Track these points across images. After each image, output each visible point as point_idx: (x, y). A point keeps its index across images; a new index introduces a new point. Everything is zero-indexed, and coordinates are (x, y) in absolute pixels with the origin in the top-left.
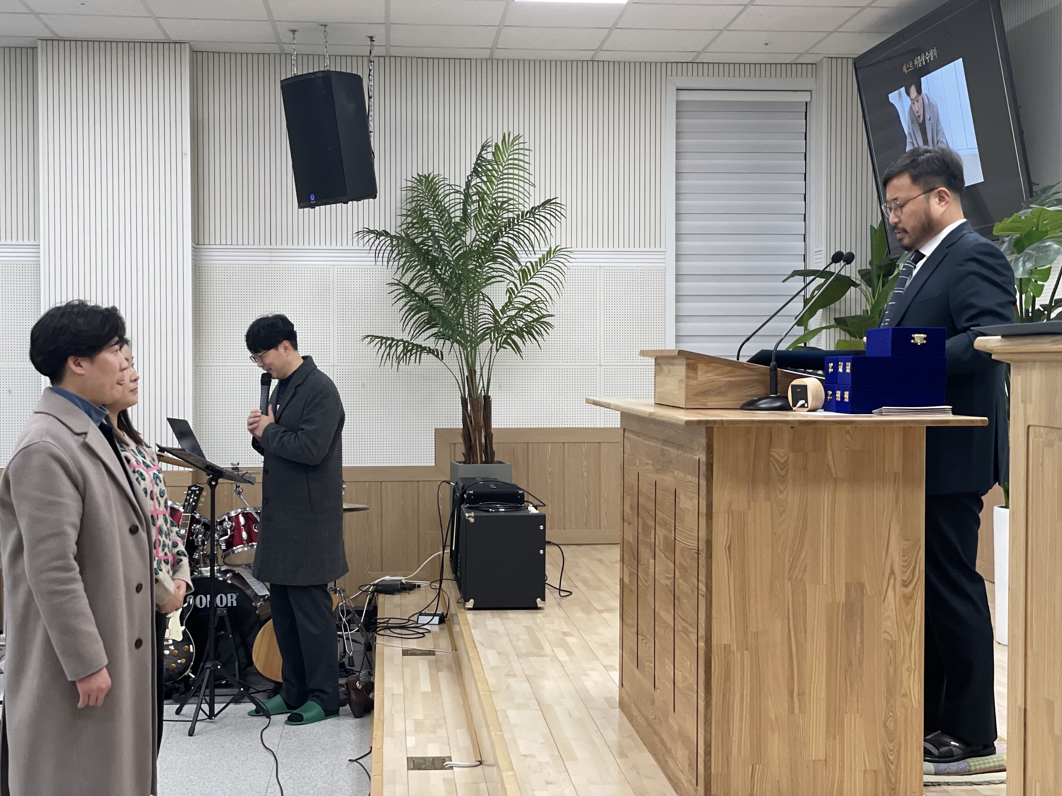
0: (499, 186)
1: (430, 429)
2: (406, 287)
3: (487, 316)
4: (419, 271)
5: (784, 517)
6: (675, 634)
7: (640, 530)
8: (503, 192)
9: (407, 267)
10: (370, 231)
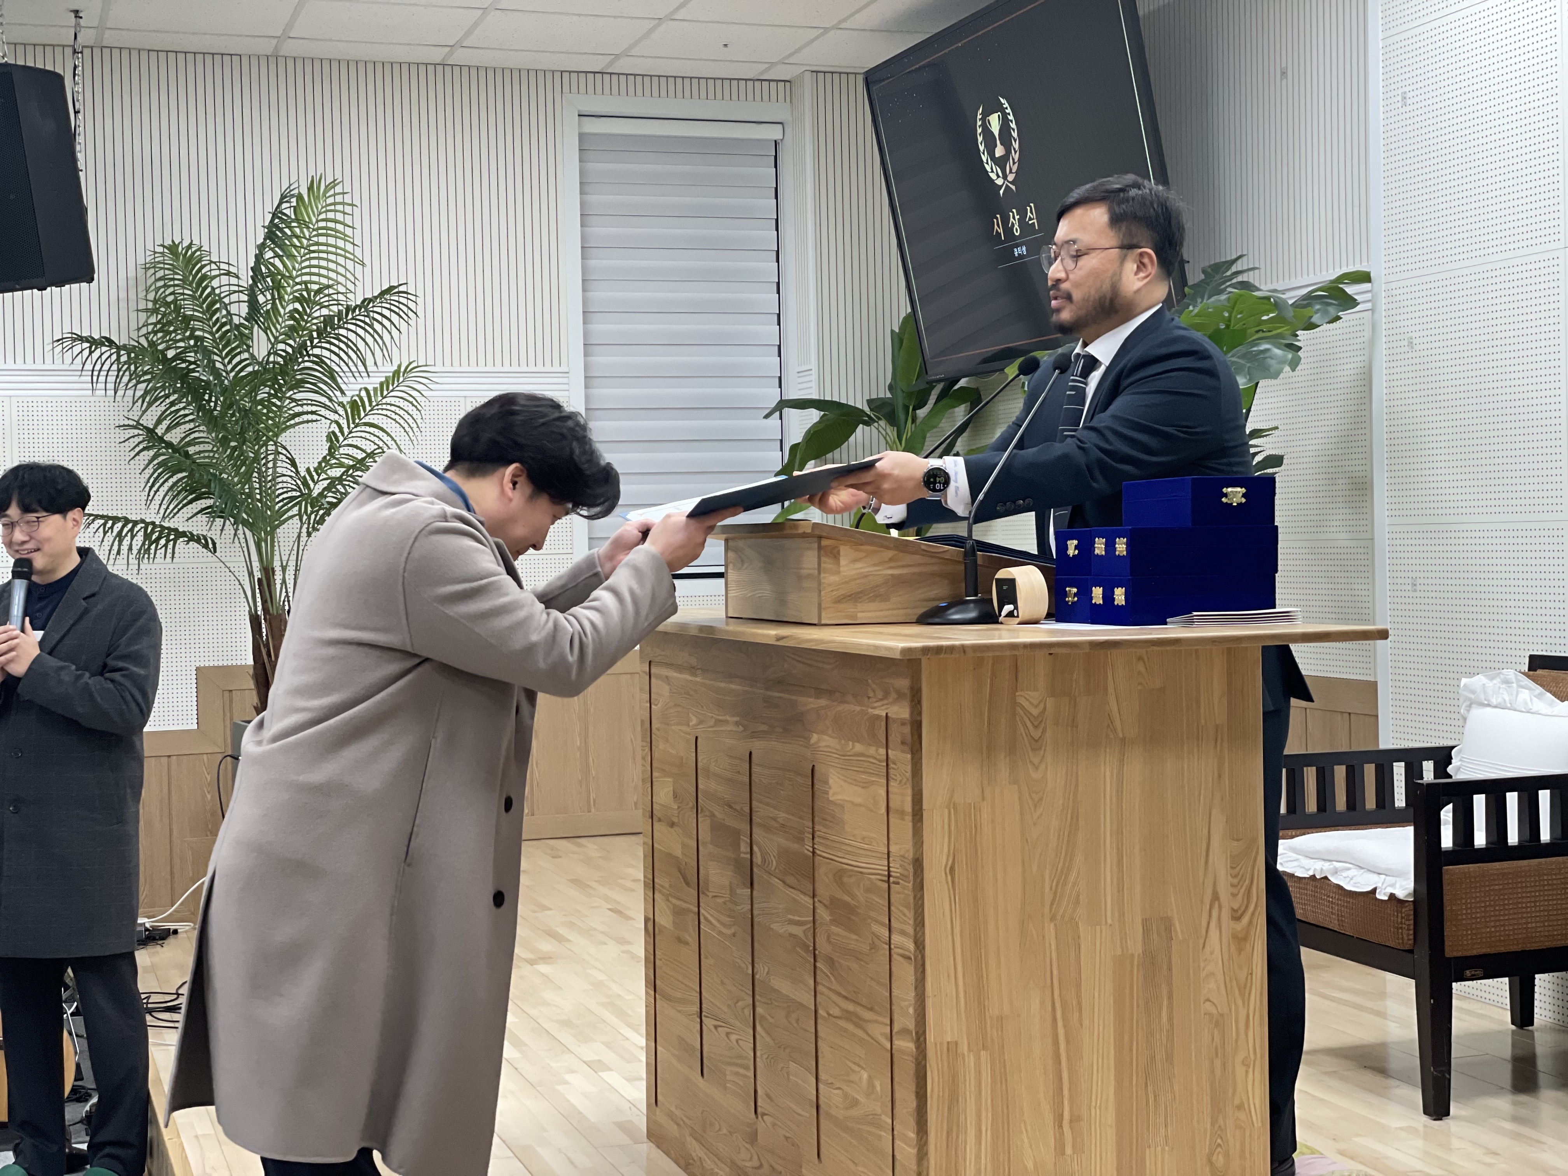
0: (304, 265)
1: (188, 668)
3: (289, 479)
4: (172, 404)
5: (1040, 810)
6: (819, 1021)
7: (705, 834)
8: (310, 274)
9: (149, 398)
10: (82, 339)
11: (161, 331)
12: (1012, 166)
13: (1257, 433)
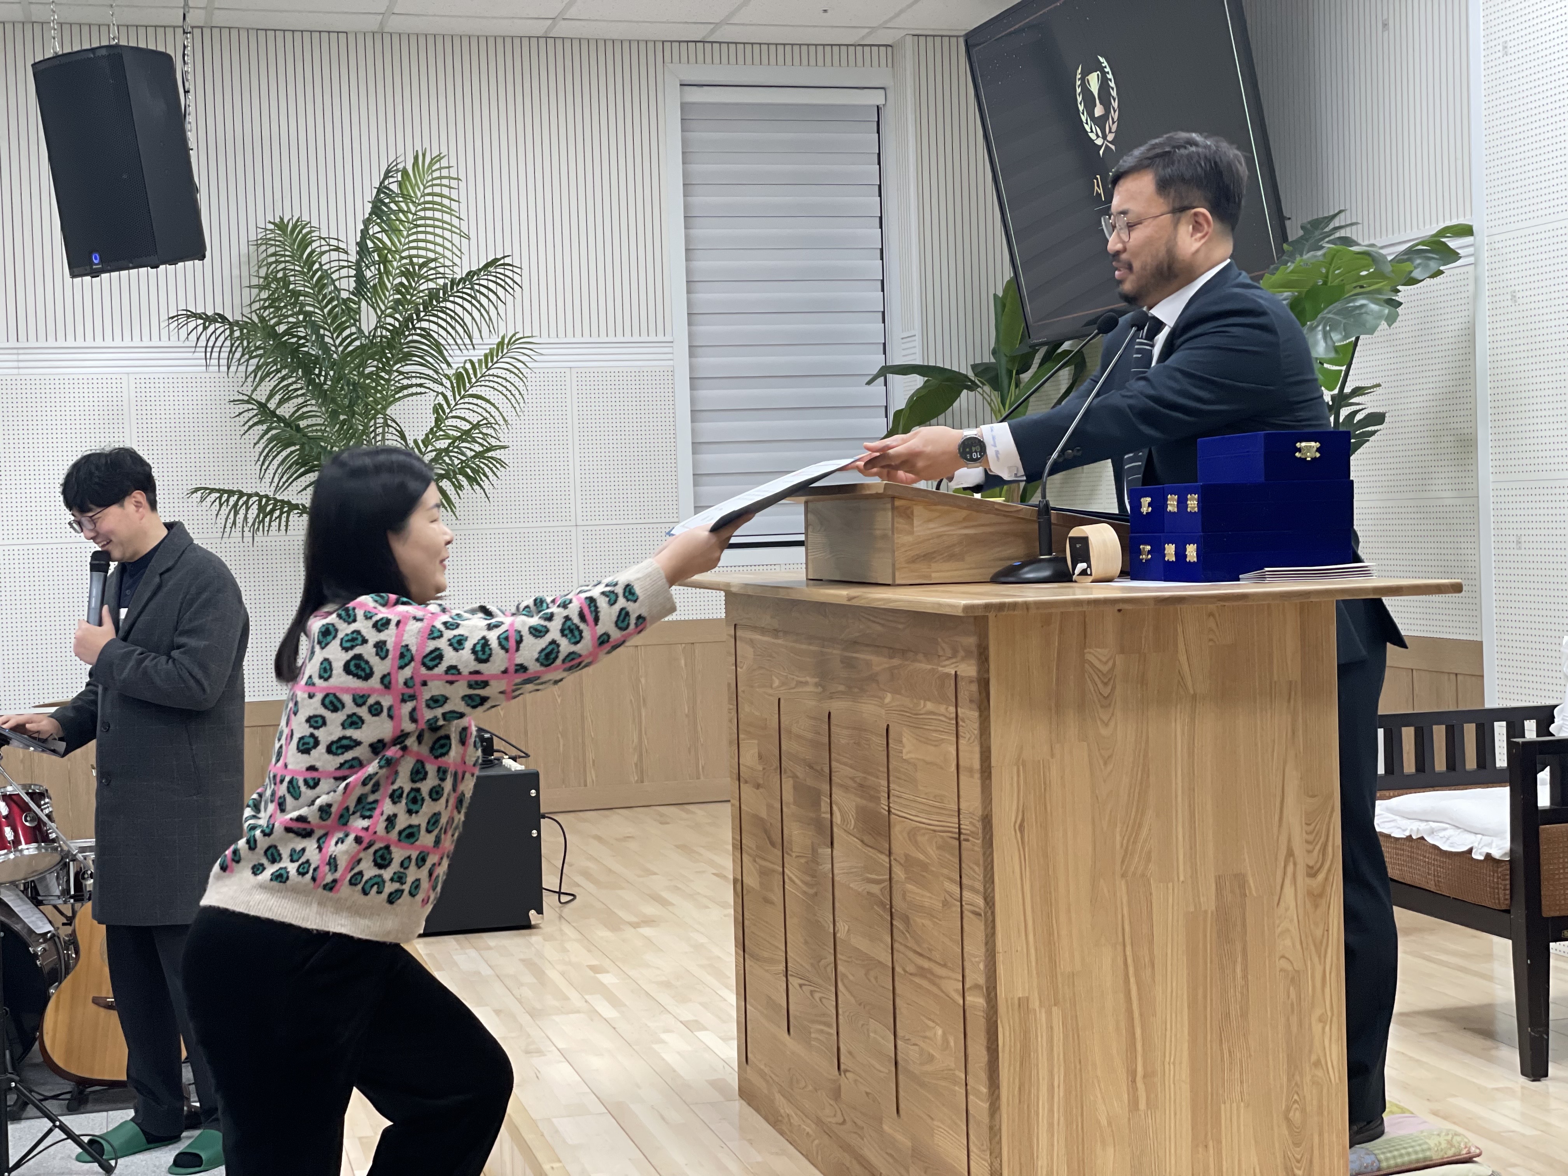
0: (411, 238)
2: (262, 406)
5: (1110, 767)
6: (896, 978)
7: (788, 796)
8: (418, 248)
10: (196, 316)
11: (270, 306)
12: (1112, 126)
13: (1358, 391)
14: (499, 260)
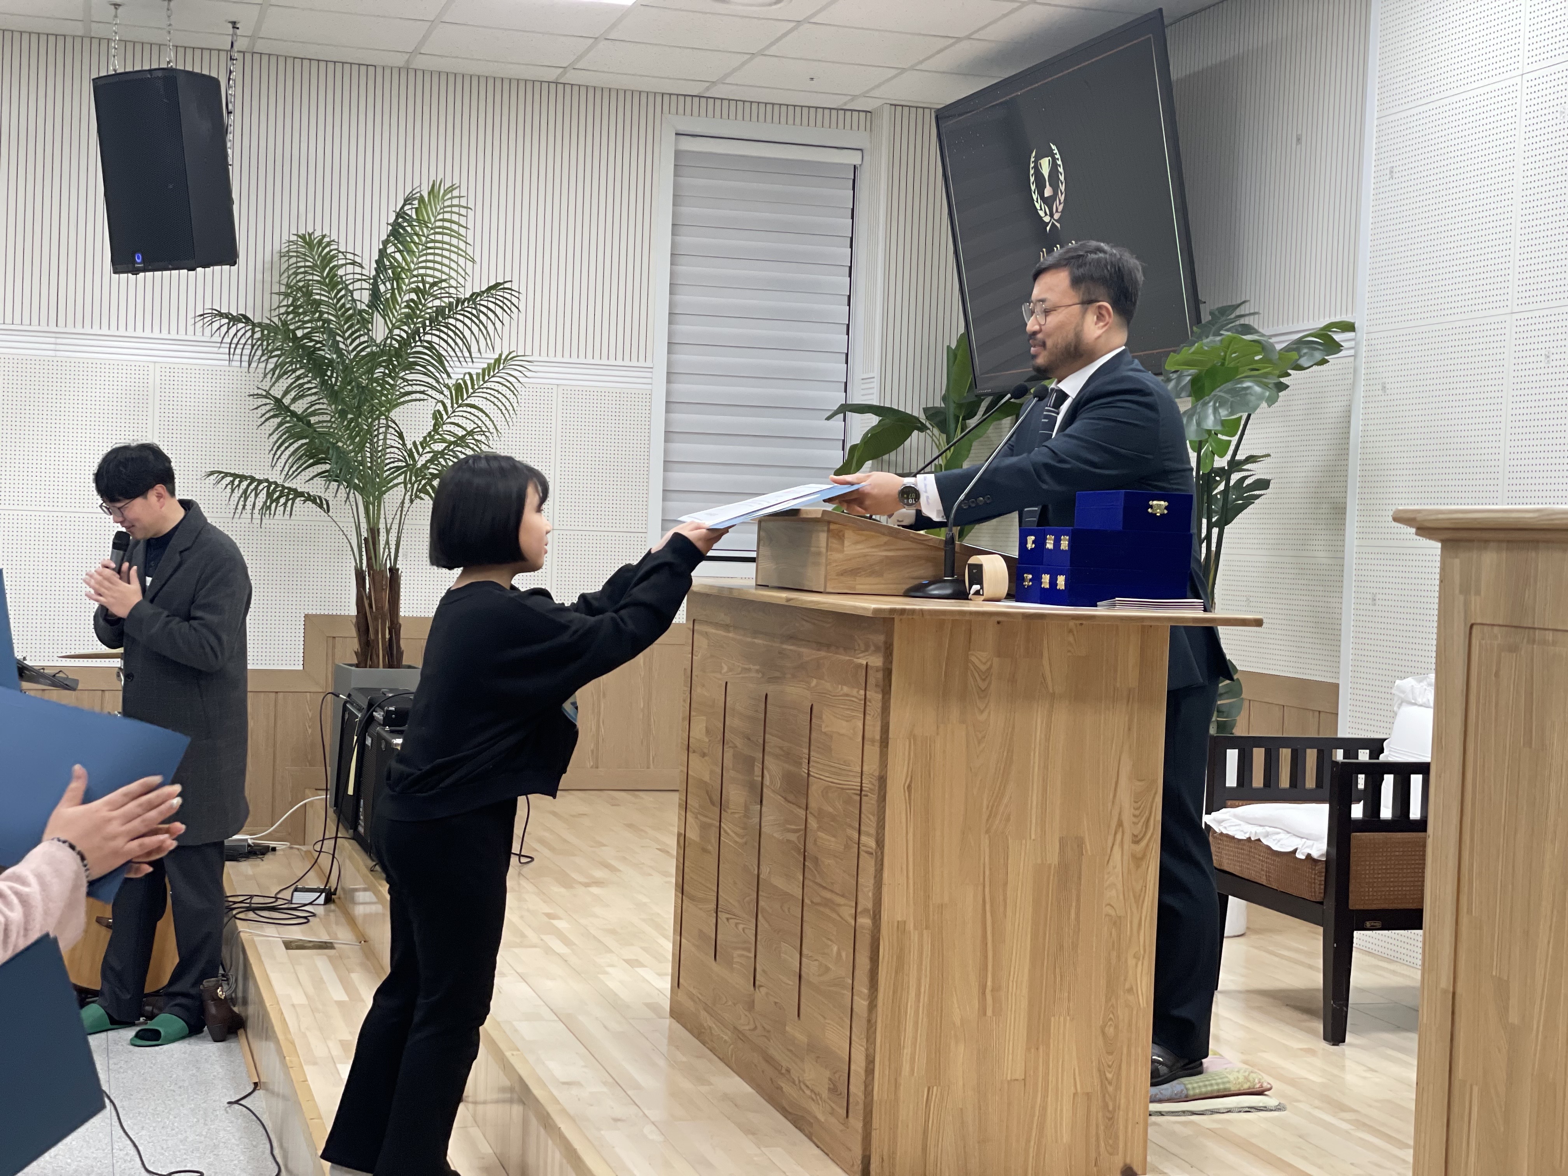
0: (422, 259)
1: (296, 615)
3: (396, 451)
4: (299, 378)
5: (982, 746)
6: (805, 909)
7: (729, 763)
8: (427, 268)
9: (280, 372)
10: (221, 315)
11: (292, 312)
12: (1058, 206)
13: (1251, 459)
14: (501, 284)
